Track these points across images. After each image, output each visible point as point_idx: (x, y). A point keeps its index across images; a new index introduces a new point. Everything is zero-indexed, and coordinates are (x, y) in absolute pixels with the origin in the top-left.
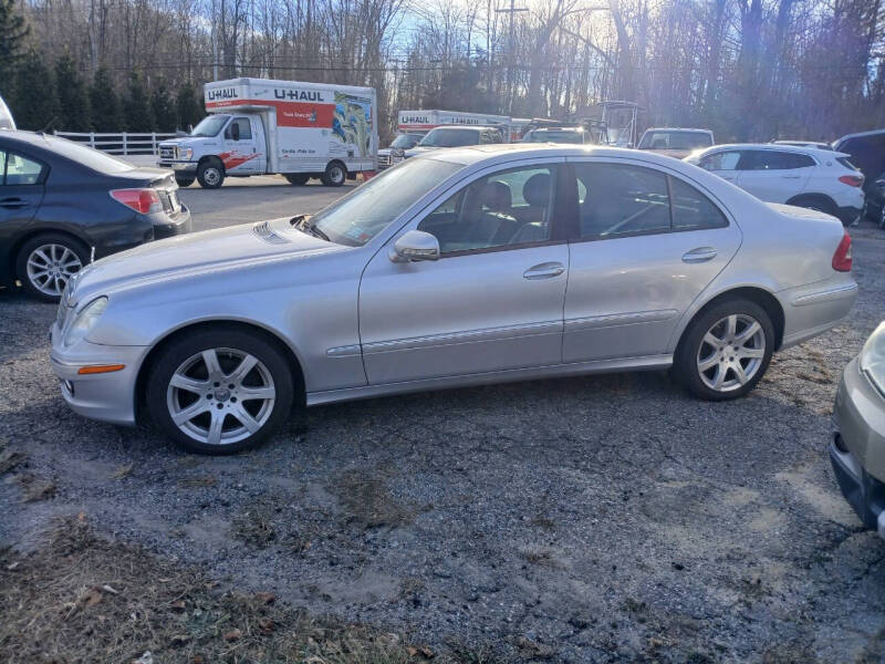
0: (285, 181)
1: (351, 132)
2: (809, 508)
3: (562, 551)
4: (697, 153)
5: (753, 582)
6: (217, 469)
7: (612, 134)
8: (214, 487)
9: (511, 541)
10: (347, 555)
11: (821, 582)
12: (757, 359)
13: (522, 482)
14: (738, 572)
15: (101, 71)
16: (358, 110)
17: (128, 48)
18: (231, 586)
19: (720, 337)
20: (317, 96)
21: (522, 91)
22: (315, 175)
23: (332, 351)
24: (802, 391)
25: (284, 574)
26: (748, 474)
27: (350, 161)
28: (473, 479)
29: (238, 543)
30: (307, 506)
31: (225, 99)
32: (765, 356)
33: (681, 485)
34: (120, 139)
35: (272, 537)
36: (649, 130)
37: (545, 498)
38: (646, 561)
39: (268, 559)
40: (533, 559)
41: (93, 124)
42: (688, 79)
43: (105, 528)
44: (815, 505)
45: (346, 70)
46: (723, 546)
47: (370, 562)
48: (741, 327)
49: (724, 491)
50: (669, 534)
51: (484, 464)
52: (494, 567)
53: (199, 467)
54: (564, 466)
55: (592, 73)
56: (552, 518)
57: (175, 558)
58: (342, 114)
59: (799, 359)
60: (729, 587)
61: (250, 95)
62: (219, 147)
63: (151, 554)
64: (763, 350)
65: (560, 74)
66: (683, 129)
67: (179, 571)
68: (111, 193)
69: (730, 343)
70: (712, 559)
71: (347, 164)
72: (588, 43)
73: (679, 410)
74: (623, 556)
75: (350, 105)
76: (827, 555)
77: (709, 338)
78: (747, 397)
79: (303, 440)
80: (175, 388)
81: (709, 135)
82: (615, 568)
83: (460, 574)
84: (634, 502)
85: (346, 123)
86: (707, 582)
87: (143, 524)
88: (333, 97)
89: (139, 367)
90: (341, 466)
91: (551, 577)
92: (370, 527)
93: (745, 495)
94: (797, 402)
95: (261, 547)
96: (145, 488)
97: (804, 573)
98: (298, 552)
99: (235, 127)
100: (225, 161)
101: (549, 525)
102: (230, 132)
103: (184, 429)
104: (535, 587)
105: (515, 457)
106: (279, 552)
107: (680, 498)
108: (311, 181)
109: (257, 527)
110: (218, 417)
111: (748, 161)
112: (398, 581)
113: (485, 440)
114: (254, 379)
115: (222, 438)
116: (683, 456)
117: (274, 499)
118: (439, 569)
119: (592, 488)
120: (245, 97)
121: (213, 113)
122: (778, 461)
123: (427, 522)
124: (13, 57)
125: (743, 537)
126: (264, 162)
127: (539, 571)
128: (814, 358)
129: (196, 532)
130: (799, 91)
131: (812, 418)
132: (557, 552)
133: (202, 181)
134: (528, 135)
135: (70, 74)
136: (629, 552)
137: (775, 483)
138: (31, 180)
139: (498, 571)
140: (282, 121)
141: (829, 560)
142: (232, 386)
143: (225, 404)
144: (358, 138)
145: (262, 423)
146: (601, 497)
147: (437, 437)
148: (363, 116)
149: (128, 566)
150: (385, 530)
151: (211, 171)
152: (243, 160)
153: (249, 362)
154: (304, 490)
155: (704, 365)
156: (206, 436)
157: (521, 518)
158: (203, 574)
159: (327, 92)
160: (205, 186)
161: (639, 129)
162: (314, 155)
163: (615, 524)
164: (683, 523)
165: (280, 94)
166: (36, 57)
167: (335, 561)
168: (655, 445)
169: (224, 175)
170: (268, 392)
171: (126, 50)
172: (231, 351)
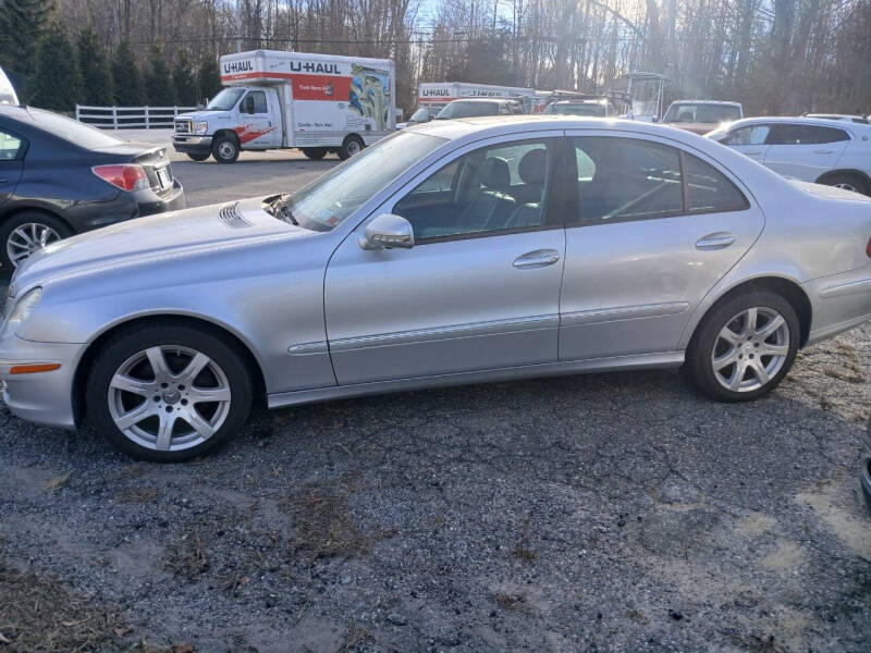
0: (302, 155)
1: (369, 105)
2: (834, 539)
3: (540, 592)
4: (725, 126)
5: (765, 638)
6: (164, 480)
7: (637, 108)
8: (155, 502)
9: (482, 578)
10: (287, 594)
11: (848, 640)
12: (780, 356)
13: (503, 502)
14: (748, 623)
15: (124, 45)
16: (376, 84)
17: (153, 22)
18: (146, 632)
19: (738, 332)
20: (334, 68)
21: (549, 63)
22: (332, 149)
23: (295, 348)
24: (830, 392)
25: (209, 618)
26: (765, 495)
27: (368, 135)
28: (449, 497)
29: (166, 575)
30: (255, 529)
31: (241, 72)
32: (789, 352)
33: (686, 509)
34: (143, 112)
35: (206, 568)
36: (676, 102)
37: (527, 522)
38: (638, 607)
39: (195, 597)
40: (506, 602)
41: (115, 98)
42: (719, 50)
43: (22, 554)
44: (842, 536)
45: (369, 42)
46: (730, 588)
47: (313, 603)
48: (762, 321)
49: (735, 516)
50: (668, 570)
51: (465, 477)
52: (458, 613)
53: (143, 478)
54: (554, 481)
55: (620, 45)
56: (532, 548)
57: (92, 592)
58: (360, 87)
59: (829, 353)
60: (736, 644)
61: (265, 67)
62: (235, 121)
63: (64, 587)
64: (787, 347)
65: (587, 46)
66: (710, 102)
67: (91, 610)
68: (93, 169)
69: (749, 338)
70: (717, 606)
71: (364, 138)
72: (616, 15)
73: (689, 412)
74: (612, 599)
75: (367, 78)
76: (856, 603)
77: (726, 333)
78: (768, 397)
79: (266, 445)
80: (117, 390)
81: (738, 108)
82: (600, 616)
83: (418, 621)
84: (630, 529)
85: (363, 96)
86: (709, 637)
87: (66, 549)
88: (351, 69)
89: (75, 366)
90: (302, 477)
91: (524, 629)
92: (321, 556)
93: (760, 523)
94: (824, 404)
95: (192, 581)
96: (79, 501)
97: (828, 627)
98: (232, 590)
99: (250, 100)
100: (240, 135)
101: (528, 558)
102: (245, 106)
103: (128, 434)
104: (502, 641)
105: (500, 470)
106: (211, 588)
107: (684, 524)
108: (328, 156)
109: (191, 555)
110: (167, 421)
111: (778, 135)
112: (342, 629)
113: (467, 448)
114: (206, 379)
115: (171, 443)
116: (691, 473)
117: (219, 518)
118: (393, 615)
119: (583, 508)
120: (261, 70)
121: (229, 87)
122: (800, 478)
123: (388, 552)
124: (39, 32)
125: (755, 577)
126: (279, 136)
127: (510, 619)
128: (845, 352)
129: (121, 560)
130: (834, 62)
131: (840, 424)
132: (534, 593)
133: (217, 156)
134: (549, 107)
135: (93, 49)
136: (619, 595)
137: (796, 507)
138: (10, 156)
139: (463, 618)
140: (298, 95)
141: (858, 610)
142: (182, 387)
143: (175, 406)
144: (376, 111)
145: (217, 427)
146: (593, 522)
147: (415, 444)
148: (380, 89)
149: (32, 604)
150: (338, 560)
151: (226, 145)
152: (258, 134)
153: (200, 360)
154: (255, 508)
155: (719, 364)
156: (154, 442)
157: (497, 548)
158: (117, 616)
159: (344, 65)
160: (220, 160)
161: (666, 102)
162: (330, 129)
163: (606, 556)
164: (686, 557)
165: (296, 66)
166: (58, 31)
167: (272, 602)
168: (660, 456)
169: (239, 149)
170: (222, 394)
171: (150, 24)
172: (179, 349)
